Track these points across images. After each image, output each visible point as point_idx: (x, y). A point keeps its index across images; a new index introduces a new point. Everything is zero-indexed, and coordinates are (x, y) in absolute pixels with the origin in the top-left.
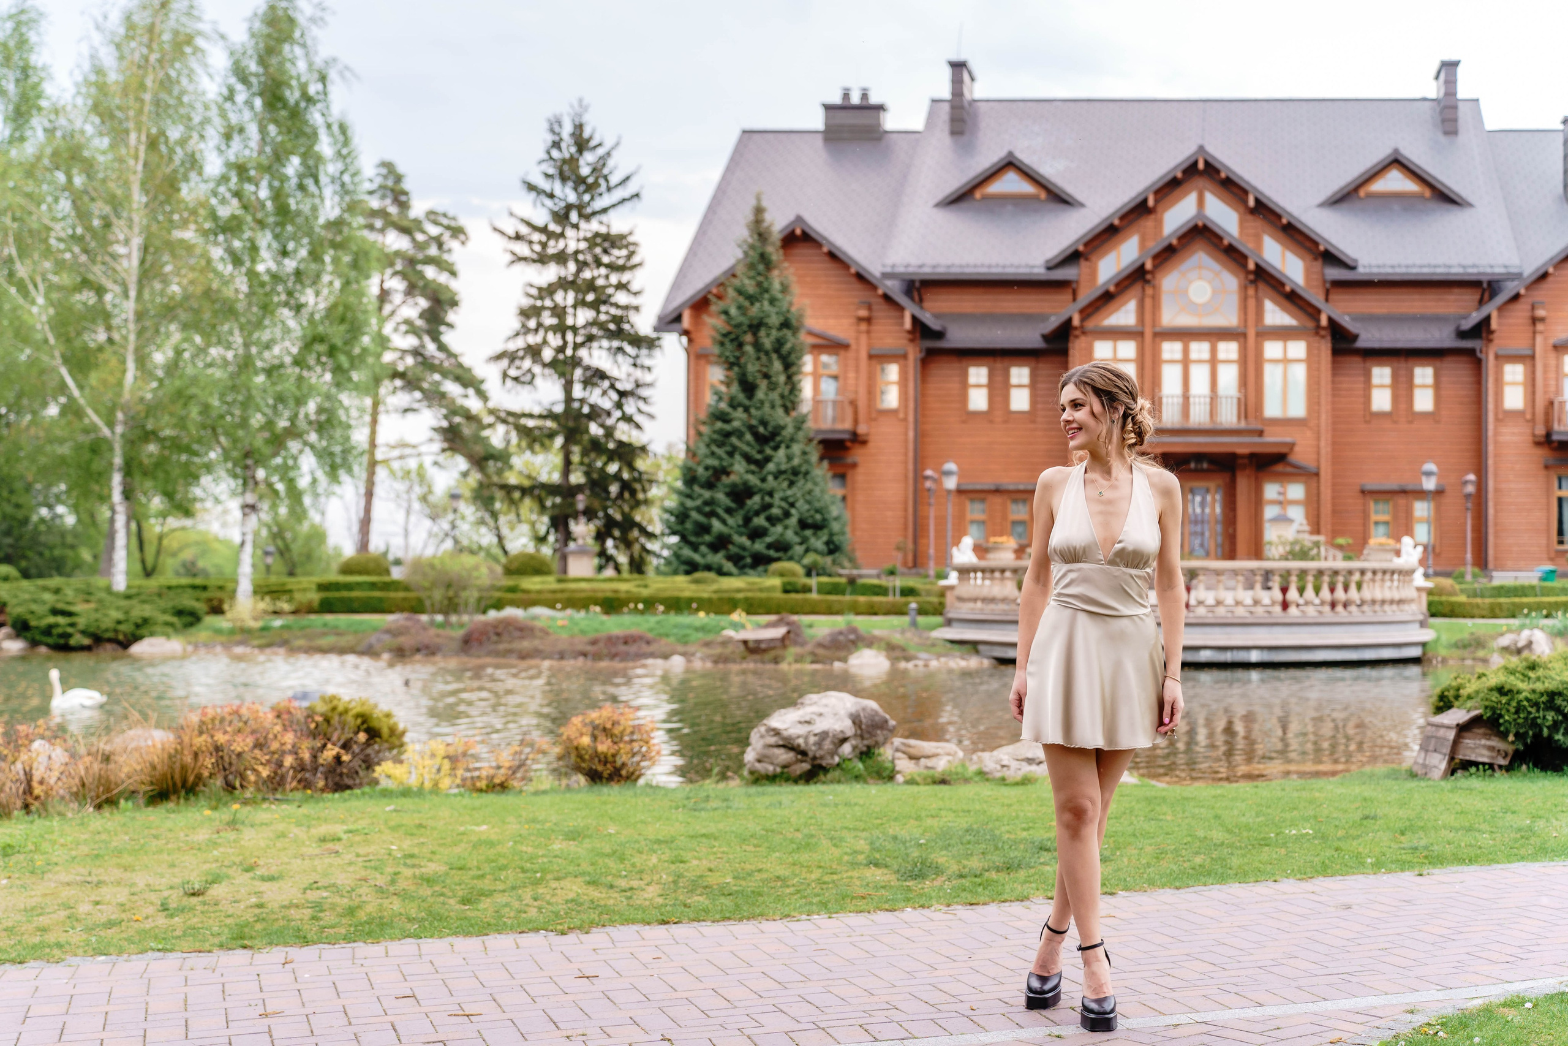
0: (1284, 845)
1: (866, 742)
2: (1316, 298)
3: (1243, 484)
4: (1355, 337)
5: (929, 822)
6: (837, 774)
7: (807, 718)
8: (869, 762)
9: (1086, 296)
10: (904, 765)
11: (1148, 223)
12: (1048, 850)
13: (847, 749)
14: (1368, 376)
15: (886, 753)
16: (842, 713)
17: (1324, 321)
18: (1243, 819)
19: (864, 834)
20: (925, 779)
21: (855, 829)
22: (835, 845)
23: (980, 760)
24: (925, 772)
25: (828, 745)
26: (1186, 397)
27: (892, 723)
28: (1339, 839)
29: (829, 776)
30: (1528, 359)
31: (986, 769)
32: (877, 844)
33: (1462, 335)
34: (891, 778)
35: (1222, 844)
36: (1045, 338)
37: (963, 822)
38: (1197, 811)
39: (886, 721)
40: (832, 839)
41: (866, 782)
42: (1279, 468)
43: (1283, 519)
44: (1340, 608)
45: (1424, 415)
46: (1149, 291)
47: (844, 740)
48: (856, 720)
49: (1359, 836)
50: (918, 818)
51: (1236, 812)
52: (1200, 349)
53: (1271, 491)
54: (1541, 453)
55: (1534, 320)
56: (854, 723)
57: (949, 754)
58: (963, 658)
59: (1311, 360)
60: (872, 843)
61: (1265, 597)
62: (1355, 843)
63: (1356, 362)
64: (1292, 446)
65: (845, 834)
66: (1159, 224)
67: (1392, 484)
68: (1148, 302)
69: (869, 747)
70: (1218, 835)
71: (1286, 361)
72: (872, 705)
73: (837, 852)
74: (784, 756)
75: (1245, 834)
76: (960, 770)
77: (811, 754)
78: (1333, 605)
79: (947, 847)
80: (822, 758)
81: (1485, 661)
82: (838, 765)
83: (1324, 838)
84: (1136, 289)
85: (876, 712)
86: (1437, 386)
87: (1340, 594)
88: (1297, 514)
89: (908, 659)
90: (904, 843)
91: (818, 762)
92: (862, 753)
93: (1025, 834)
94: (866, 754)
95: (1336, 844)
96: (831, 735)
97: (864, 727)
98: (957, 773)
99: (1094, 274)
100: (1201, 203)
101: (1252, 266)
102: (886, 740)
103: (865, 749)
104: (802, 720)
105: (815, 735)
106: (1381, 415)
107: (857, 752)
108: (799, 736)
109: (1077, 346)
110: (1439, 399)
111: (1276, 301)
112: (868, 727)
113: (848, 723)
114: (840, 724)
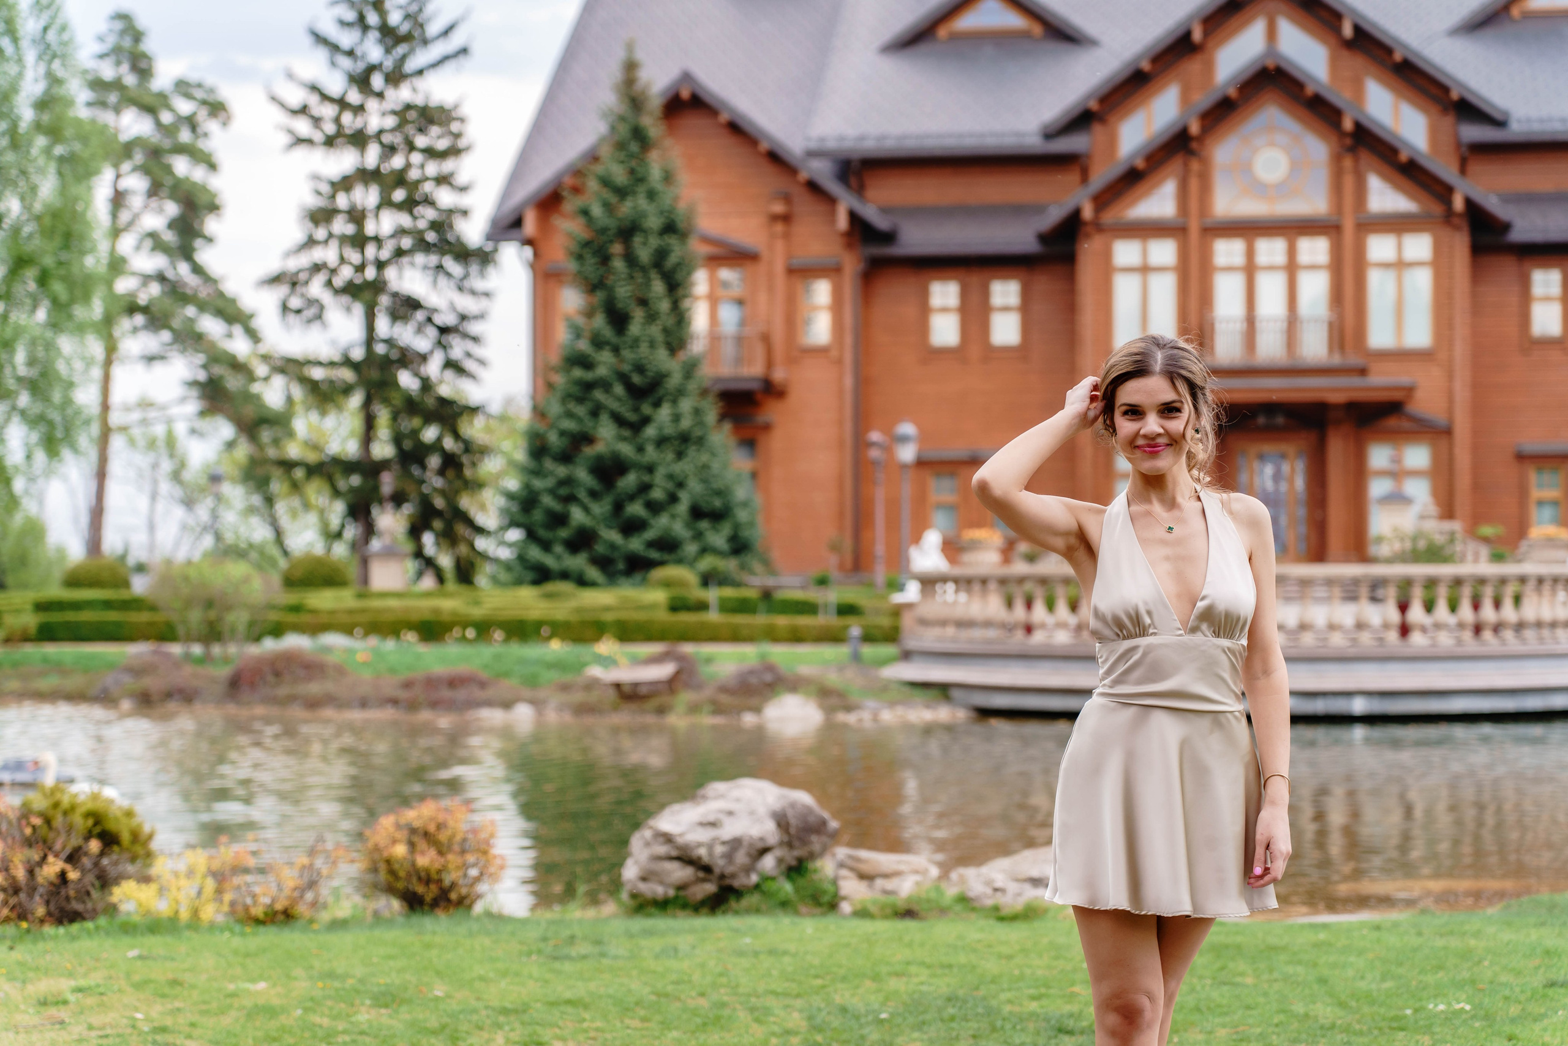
0: (1428, 1029)
1: (797, 853)
2: (1446, 170)
3: (1337, 448)
4: (1505, 227)
5: (894, 984)
6: (753, 899)
7: (711, 818)
8: (801, 882)
9: (1101, 175)
10: (851, 888)
11: (1193, 66)
12: (1070, 1032)
13: (768, 863)
14: (1526, 284)
15: (826, 867)
16: (762, 811)
17: (1458, 204)
18: (1362, 985)
19: (799, 1003)
20: (883, 907)
21: (786, 995)
22: (757, 1020)
23: (962, 880)
24: (883, 898)
25: (741, 858)
26: (1251, 320)
27: (834, 824)
28: (1513, 1021)
29: (745, 902)
31: (971, 894)
32: (818, 1020)
34: (833, 906)
35: (1333, 1026)
36: (1044, 238)
37: (943, 985)
38: (1290, 969)
39: (824, 823)
40: (752, 1010)
41: (797, 913)
42: (1392, 422)
43: (1398, 499)
44: (1487, 635)
46: (1195, 165)
47: (764, 851)
48: (781, 821)
49: (1543, 1016)
50: (876, 978)
51: (1350, 973)
52: (1270, 250)
53: (1379, 456)
56: (779, 825)
57: (916, 872)
58: (928, 706)
59: (1439, 264)
60: (810, 1018)
61: (1374, 615)
62: (1537, 1027)
63: (1508, 266)
64: (1410, 390)
65: (771, 1002)
66: (1209, 68)
67: (1564, 442)
68: (1194, 184)
69: (800, 860)
70: (1325, 1012)
71: (1400, 265)
72: (804, 798)
73: (759, 1031)
74: (680, 873)
75: (1366, 1009)
76: (933, 895)
77: (717, 871)
78: (1478, 629)
79: (920, 1026)
80: (733, 876)
82: (757, 887)
83: (1488, 1017)
84: (1176, 165)
85: (810, 809)
87: (1488, 613)
88: (1420, 491)
89: (849, 708)
90: (857, 1017)
91: (728, 882)
92: (790, 869)
93: (1034, 1006)
94: (796, 870)
95: (1508, 1029)
96: (745, 843)
97: (793, 831)
98: (928, 901)
99: (1112, 143)
100: (1272, 34)
101: (1348, 125)
102: (824, 850)
103: (794, 863)
104: (705, 820)
105: (724, 843)
106: (1547, 343)
107: (783, 867)
108: (700, 845)
109: (1088, 249)
111: (1386, 176)
112: (798, 830)
113: (770, 826)
114: (757, 826)
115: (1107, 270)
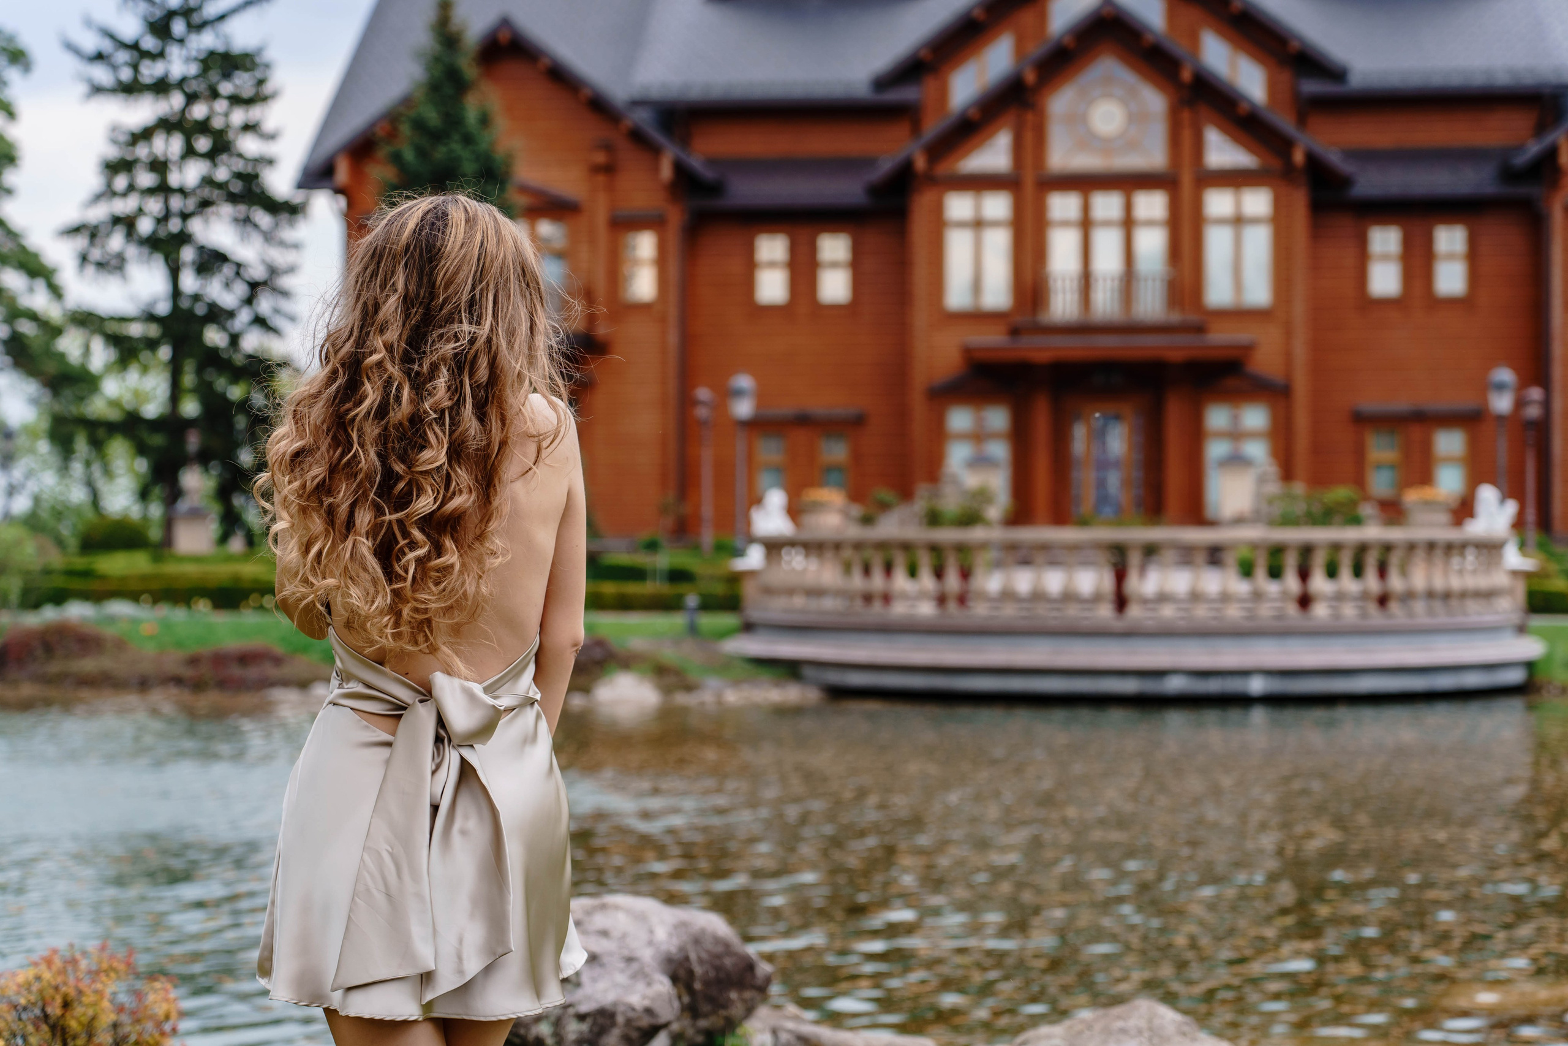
1: (703, 1023)
2: (1285, 122)
3: (1173, 409)
4: (1344, 182)
9: (932, 128)
11: (1025, 16)
14: (1362, 243)
16: (647, 955)
17: (1298, 157)
26: (1086, 279)
27: (762, 968)
33: (1510, 175)
36: (874, 191)
39: (750, 964)
42: (1231, 382)
43: (1236, 461)
45: (1451, 302)
46: (1030, 117)
47: (653, 1030)
48: (680, 971)
52: (1106, 204)
53: (1217, 417)
56: (675, 979)
58: (777, 685)
59: (1279, 220)
61: (1272, 588)
63: (1345, 224)
64: (1248, 349)
66: (1043, 18)
67: (1401, 404)
68: (1029, 137)
69: (709, 1035)
71: (1238, 221)
72: (712, 923)
84: (1011, 115)
85: (727, 945)
86: (1473, 256)
88: (1257, 450)
89: (689, 688)
96: (620, 1019)
97: (698, 986)
99: (943, 94)
101: (1186, 75)
102: (749, 1011)
103: (700, 1039)
105: (581, 1017)
106: (1385, 303)
108: (538, 1019)
109: (921, 203)
110: (1474, 276)
111: (1224, 130)
112: (707, 983)
113: (663, 985)
114: (640, 986)
115: (939, 225)
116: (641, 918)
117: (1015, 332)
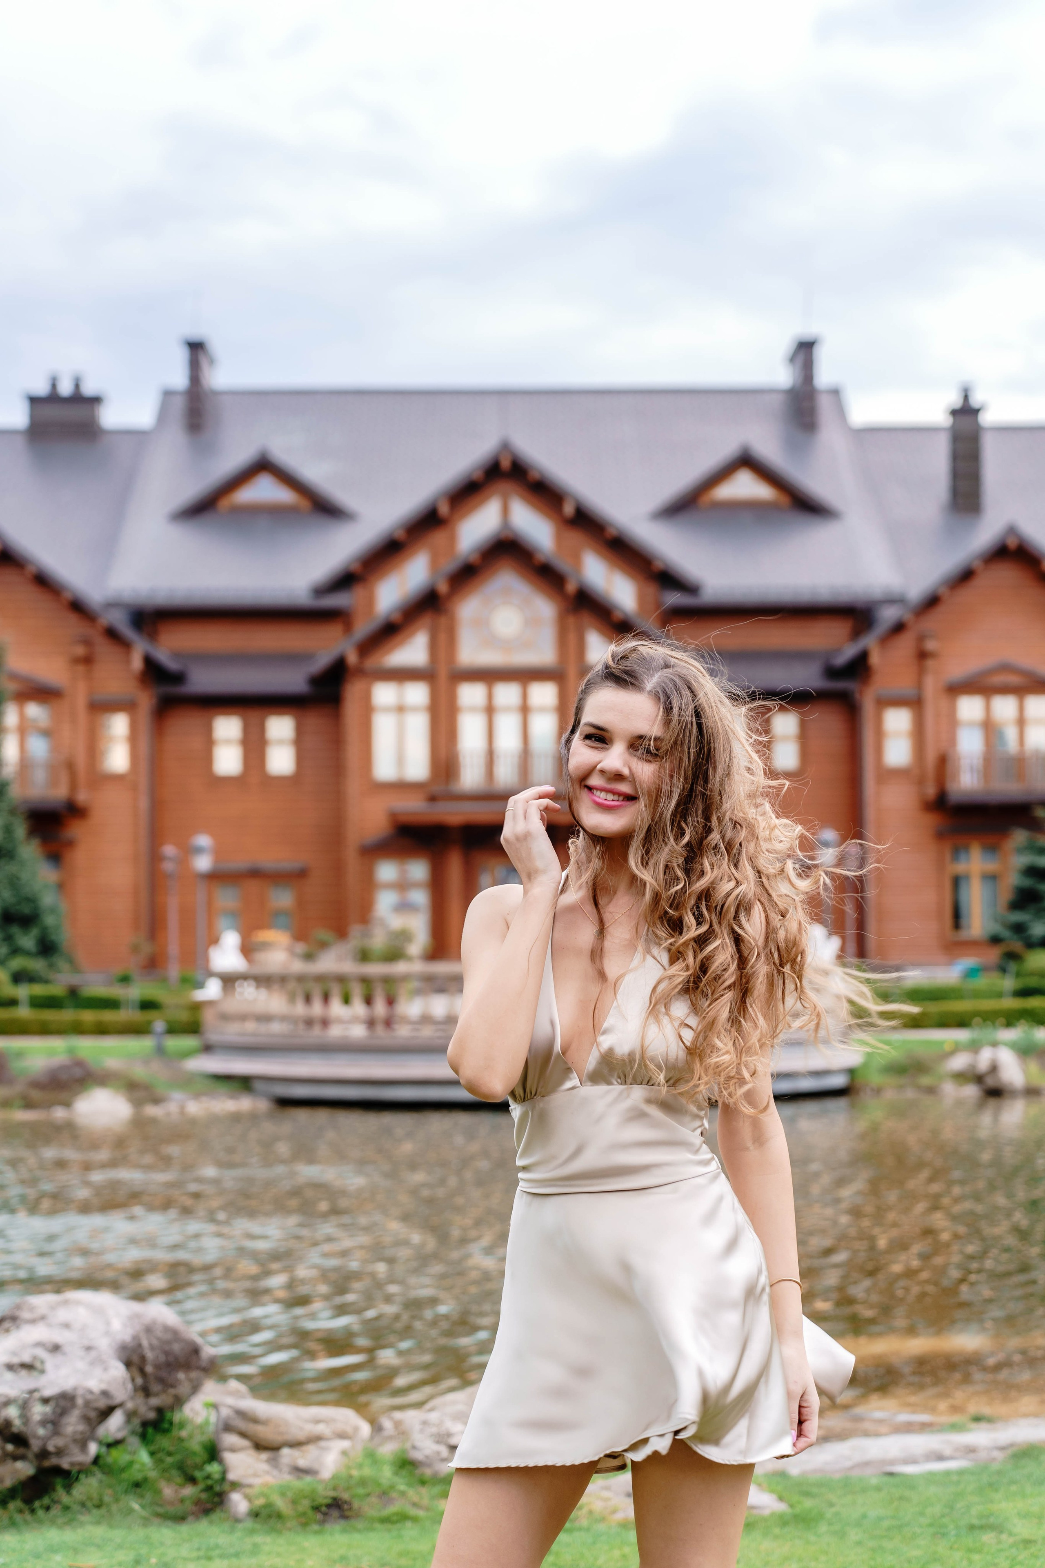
1: (154, 1401)
6: (92, 1481)
7: (26, 1358)
8: (163, 1445)
9: (363, 628)
10: (247, 1466)
11: (438, 537)
13: (115, 1424)
16: (105, 1345)
20: (298, 1502)
23: (401, 1431)
24: (294, 1482)
25: (73, 1424)
26: (491, 756)
29: (79, 1491)
30: (915, 703)
33: (832, 673)
36: (314, 681)
39: (197, 1350)
45: (786, 773)
46: (443, 621)
47: (106, 1412)
48: (133, 1357)
52: (506, 694)
54: (931, 820)
55: (922, 655)
56: (128, 1364)
57: (339, 1434)
58: (231, 1098)
66: (452, 539)
68: (442, 637)
69: (160, 1411)
72: (164, 1313)
76: (366, 1468)
77: (35, 1443)
80: (60, 1452)
81: (931, 1091)
82: (96, 1461)
84: (426, 620)
85: (173, 1330)
86: (803, 738)
89: (156, 1101)
91: (54, 1461)
92: (145, 1424)
94: (155, 1425)
96: (80, 1401)
97: (149, 1369)
98: (363, 1482)
99: (370, 601)
100: (505, 511)
101: (571, 587)
102: (196, 1388)
103: (152, 1415)
104: (16, 1360)
105: (46, 1401)
107: (136, 1422)
109: (352, 691)
110: (804, 754)
111: (603, 633)
112: (157, 1367)
113: (118, 1371)
114: (98, 1372)
115: (368, 710)
116: (99, 1311)
117: (433, 799)
